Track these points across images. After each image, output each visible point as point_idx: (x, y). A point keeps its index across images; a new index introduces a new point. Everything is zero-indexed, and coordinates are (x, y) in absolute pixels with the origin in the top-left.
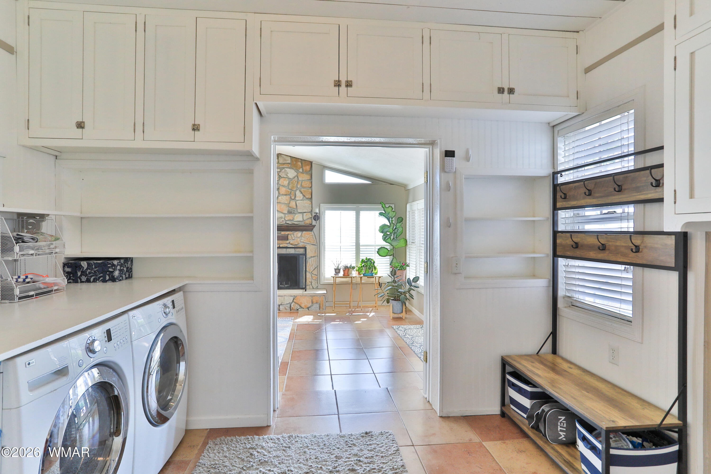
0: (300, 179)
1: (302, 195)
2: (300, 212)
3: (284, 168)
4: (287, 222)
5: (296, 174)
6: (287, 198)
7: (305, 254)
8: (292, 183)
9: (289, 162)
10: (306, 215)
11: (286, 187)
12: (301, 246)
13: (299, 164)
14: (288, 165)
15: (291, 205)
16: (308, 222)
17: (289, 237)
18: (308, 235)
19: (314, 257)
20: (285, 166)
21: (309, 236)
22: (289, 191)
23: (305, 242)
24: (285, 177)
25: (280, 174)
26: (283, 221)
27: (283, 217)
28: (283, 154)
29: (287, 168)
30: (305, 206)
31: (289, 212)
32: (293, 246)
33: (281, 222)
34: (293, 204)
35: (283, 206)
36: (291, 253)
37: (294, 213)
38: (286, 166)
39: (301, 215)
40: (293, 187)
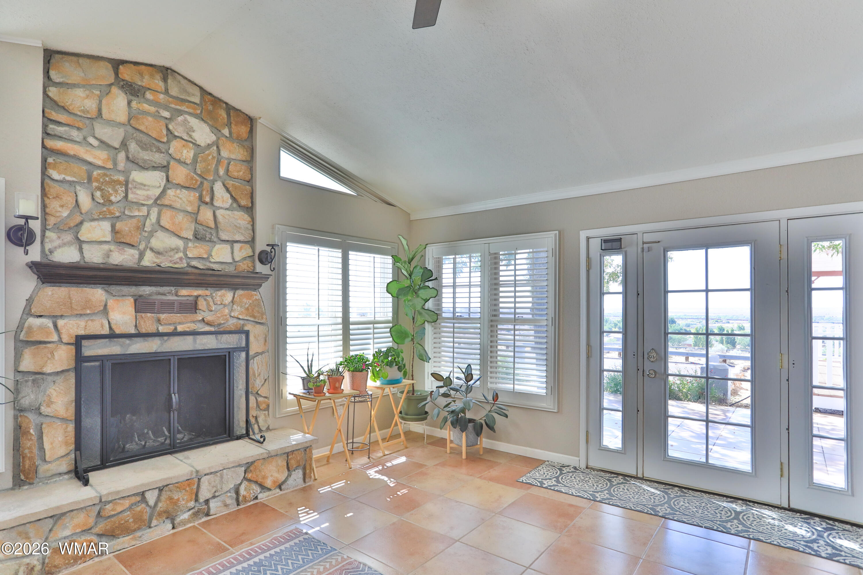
0: (225, 153)
1: (228, 196)
2: (227, 238)
3: (180, 113)
4: (194, 263)
5: (214, 138)
6: (192, 198)
7: (246, 349)
8: (205, 160)
9: (197, 100)
10: (241, 248)
11: (185, 166)
12: (233, 328)
13: (221, 115)
14: (195, 109)
15: (201, 217)
16: (245, 266)
17: (202, 304)
18: (250, 299)
19: (262, 353)
20: (183, 108)
21: (251, 301)
22: (197, 181)
23: (240, 317)
24: (185, 138)
25: (170, 127)
26: (181, 259)
27: (182, 249)
28: (178, 73)
29: (190, 114)
30: (238, 225)
31: (198, 237)
32: (212, 329)
33: (175, 263)
34: (206, 215)
35: (180, 217)
36: (210, 346)
37: (210, 241)
38: (187, 107)
39: (227, 248)
40: (208, 171)
